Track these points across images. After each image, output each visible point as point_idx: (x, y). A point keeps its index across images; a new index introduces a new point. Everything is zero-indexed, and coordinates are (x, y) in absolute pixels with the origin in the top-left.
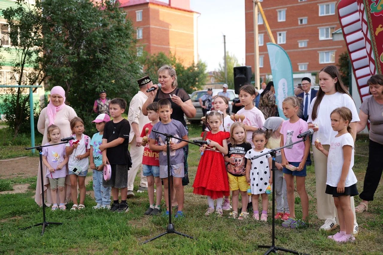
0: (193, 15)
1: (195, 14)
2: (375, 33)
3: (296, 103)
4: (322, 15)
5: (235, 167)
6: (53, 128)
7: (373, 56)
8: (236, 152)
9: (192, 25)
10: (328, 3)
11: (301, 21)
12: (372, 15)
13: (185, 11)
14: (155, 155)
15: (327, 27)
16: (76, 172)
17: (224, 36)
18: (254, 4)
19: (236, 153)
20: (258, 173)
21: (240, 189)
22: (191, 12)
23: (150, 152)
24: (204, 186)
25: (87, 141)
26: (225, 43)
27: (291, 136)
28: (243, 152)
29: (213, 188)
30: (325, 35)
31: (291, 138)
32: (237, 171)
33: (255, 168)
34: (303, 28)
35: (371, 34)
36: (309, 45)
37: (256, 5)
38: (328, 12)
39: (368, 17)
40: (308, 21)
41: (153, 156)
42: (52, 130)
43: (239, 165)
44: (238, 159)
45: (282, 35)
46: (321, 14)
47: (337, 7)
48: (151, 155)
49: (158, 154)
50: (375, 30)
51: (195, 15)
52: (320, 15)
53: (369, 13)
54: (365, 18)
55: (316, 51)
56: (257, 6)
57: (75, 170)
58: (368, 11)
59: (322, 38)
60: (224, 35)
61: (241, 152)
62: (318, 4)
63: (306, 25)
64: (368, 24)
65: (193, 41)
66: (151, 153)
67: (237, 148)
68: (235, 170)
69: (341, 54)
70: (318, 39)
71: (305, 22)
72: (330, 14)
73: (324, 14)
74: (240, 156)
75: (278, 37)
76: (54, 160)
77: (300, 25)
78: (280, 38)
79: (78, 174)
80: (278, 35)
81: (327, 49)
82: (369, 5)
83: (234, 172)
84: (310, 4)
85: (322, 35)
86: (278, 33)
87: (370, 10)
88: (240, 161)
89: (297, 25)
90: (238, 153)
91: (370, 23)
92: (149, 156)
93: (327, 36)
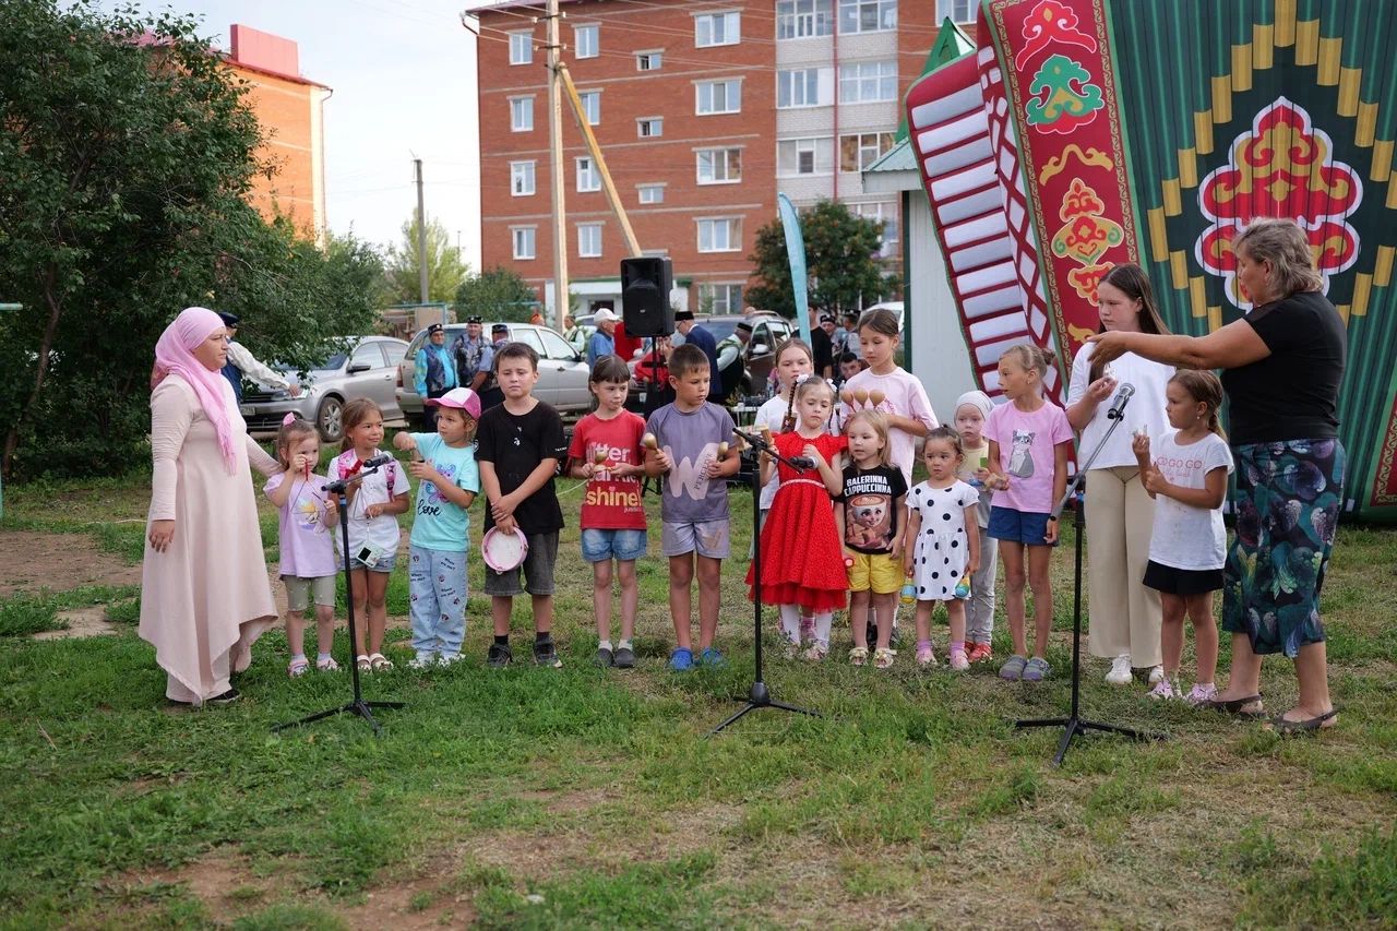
0: (309, 93)
1: (314, 92)
2: (1038, 178)
3: (1032, 361)
4: (706, 113)
5: (866, 529)
6: (303, 435)
7: (1030, 239)
8: (865, 489)
9: (306, 121)
10: (720, 80)
11: (646, 126)
12: (1031, 130)
13: (283, 78)
14: (621, 498)
15: (720, 148)
16: (369, 561)
17: (418, 162)
18: (551, 73)
19: (866, 493)
20: (937, 546)
21: (874, 587)
22: (304, 83)
23: (609, 492)
24: (794, 579)
25: (391, 471)
26: (420, 183)
27: (1028, 446)
28: (884, 488)
29: (819, 584)
30: (713, 172)
31: (1028, 451)
32: (871, 541)
33: (931, 532)
34: (651, 148)
35: (1028, 182)
36: (670, 198)
37: (555, 77)
38: (720, 104)
39: (1020, 137)
40: (665, 128)
41: (618, 504)
42: (301, 440)
43: (876, 524)
44: (873, 508)
45: (590, 165)
46: (701, 110)
47: (904, 101)
48: (612, 500)
49: (631, 495)
50: (1038, 171)
51: (316, 95)
52: (698, 113)
53: (1021, 123)
54: (1010, 136)
55: (689, 215)
56: (558, 77)
57: (365, 553)
58: (1018, 120)
59: (705, 179)
60: (417, 158)
61: (879, 488)
62: (693, 82)
63: (658, 138)
64: (1020, 152)
65: (310, 172)
66: (612, 494)
67: (868, 478)
68: (866, 538)
69: (762, 228)
70: (696, 182)
71: (656, 130)
72: (727, 111)
73: (709, 110)
74: (878, 500)
75: (580, 172)
76: (306, 523)
77: (643, 140)
78: (585, 176)
79: (374, 564)
80: (579, 166)
81: (718, 213)
82: (1024, 102)
83: (861, 543)
84: (670, 80)
85: (706, 172)
86: (578, 159)
87: (1026, 116)
88: (878, 511)
89: (635, 139)
90: (871, 493)
91: (1024, 151)
92: (606, 503)
93: (720, 176)
